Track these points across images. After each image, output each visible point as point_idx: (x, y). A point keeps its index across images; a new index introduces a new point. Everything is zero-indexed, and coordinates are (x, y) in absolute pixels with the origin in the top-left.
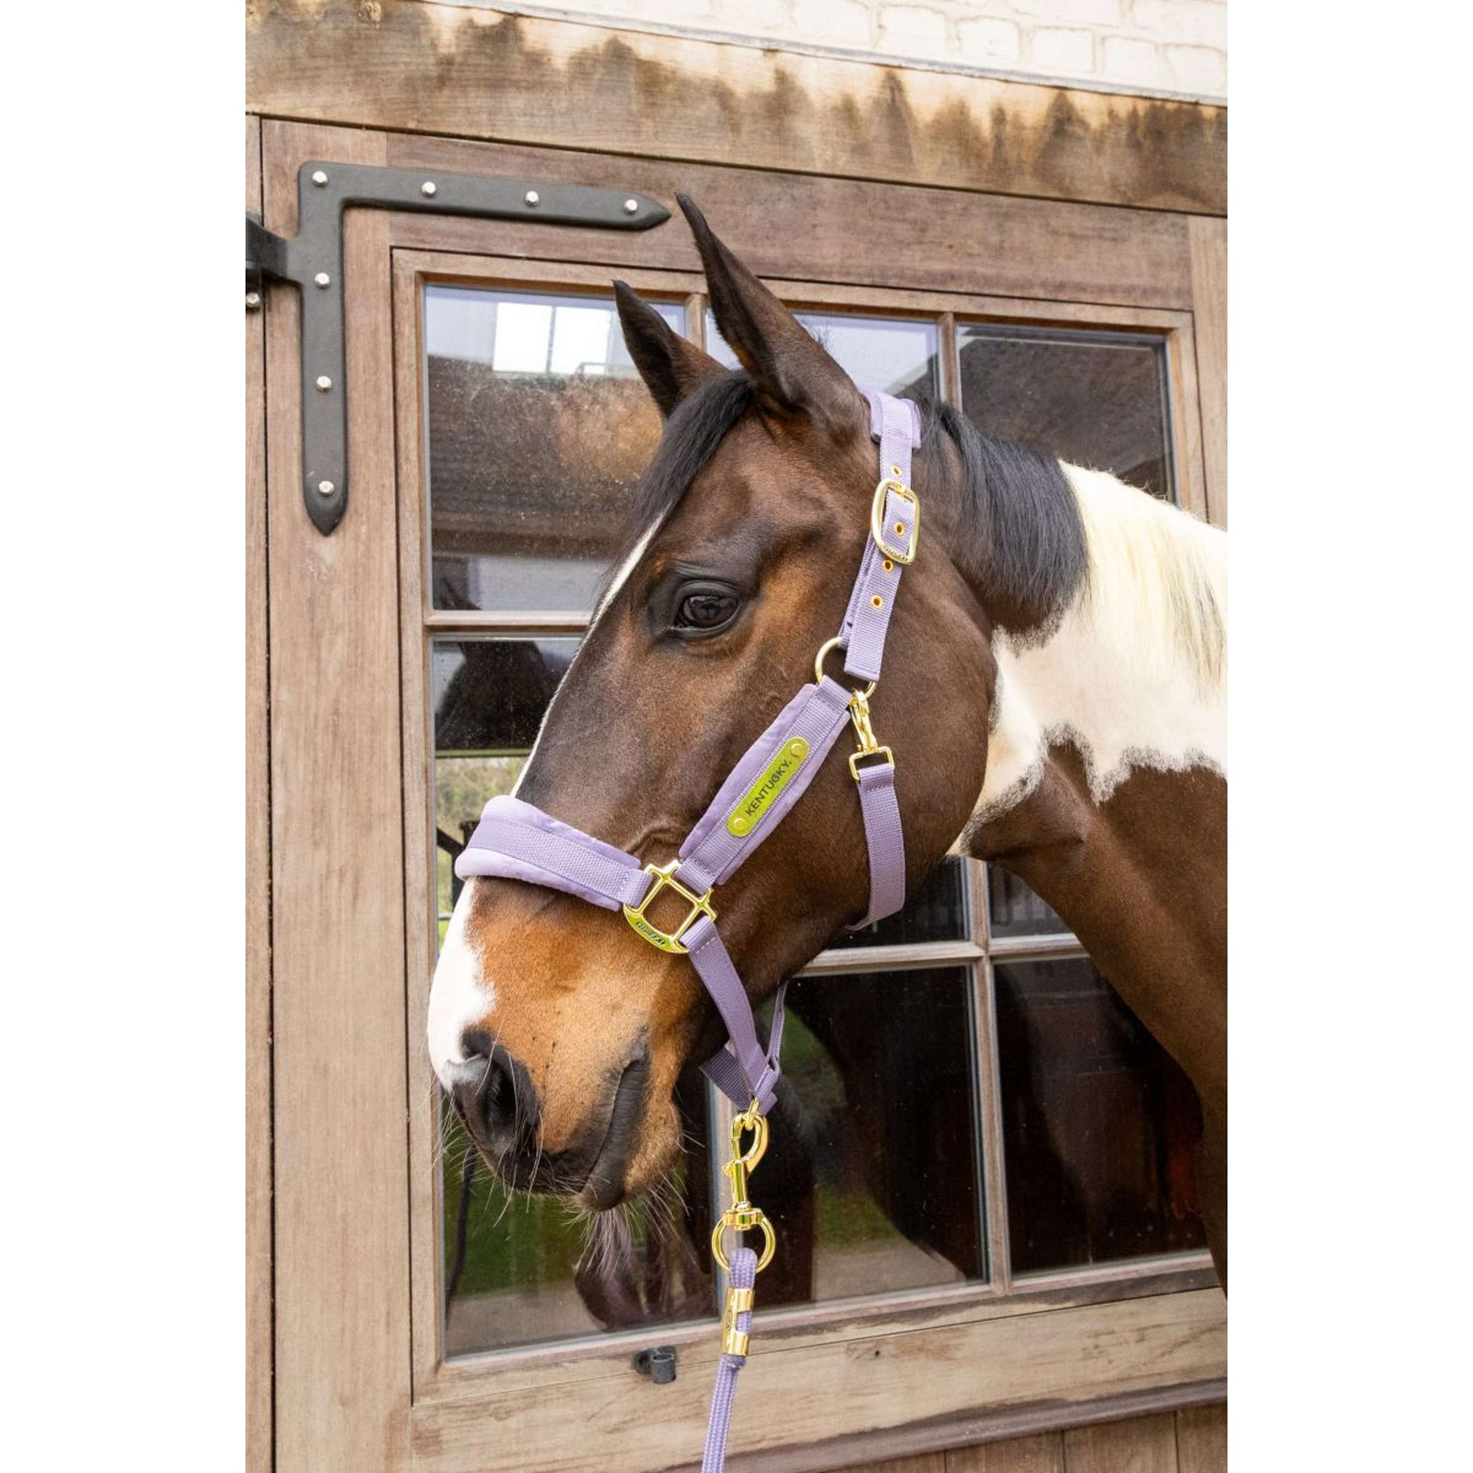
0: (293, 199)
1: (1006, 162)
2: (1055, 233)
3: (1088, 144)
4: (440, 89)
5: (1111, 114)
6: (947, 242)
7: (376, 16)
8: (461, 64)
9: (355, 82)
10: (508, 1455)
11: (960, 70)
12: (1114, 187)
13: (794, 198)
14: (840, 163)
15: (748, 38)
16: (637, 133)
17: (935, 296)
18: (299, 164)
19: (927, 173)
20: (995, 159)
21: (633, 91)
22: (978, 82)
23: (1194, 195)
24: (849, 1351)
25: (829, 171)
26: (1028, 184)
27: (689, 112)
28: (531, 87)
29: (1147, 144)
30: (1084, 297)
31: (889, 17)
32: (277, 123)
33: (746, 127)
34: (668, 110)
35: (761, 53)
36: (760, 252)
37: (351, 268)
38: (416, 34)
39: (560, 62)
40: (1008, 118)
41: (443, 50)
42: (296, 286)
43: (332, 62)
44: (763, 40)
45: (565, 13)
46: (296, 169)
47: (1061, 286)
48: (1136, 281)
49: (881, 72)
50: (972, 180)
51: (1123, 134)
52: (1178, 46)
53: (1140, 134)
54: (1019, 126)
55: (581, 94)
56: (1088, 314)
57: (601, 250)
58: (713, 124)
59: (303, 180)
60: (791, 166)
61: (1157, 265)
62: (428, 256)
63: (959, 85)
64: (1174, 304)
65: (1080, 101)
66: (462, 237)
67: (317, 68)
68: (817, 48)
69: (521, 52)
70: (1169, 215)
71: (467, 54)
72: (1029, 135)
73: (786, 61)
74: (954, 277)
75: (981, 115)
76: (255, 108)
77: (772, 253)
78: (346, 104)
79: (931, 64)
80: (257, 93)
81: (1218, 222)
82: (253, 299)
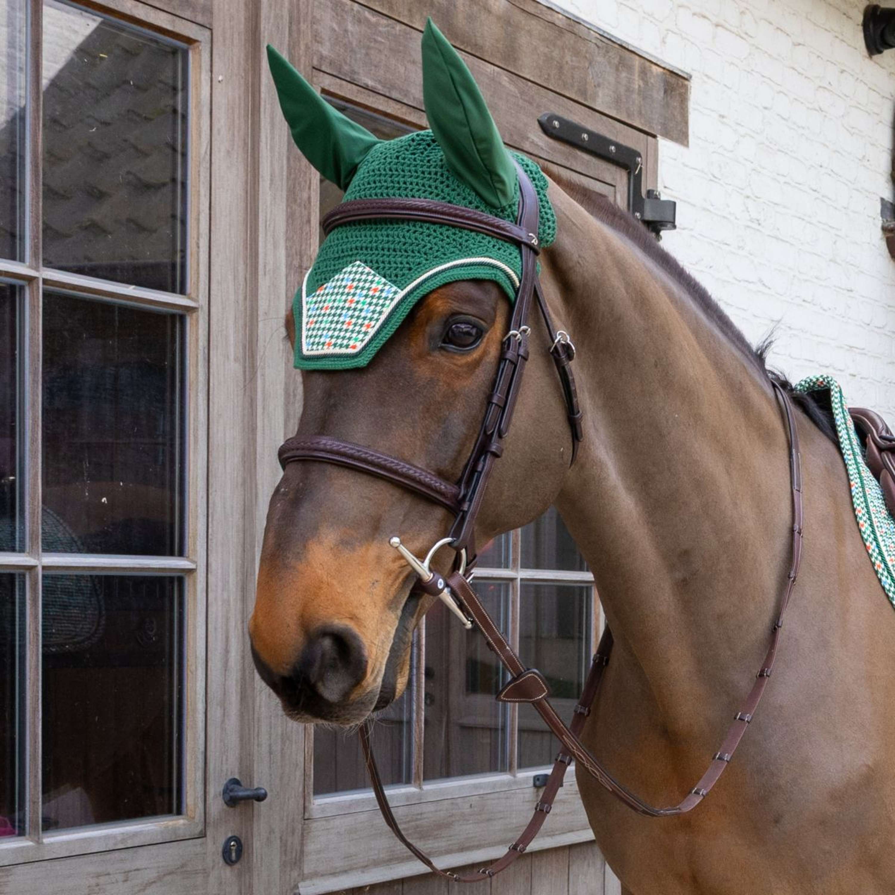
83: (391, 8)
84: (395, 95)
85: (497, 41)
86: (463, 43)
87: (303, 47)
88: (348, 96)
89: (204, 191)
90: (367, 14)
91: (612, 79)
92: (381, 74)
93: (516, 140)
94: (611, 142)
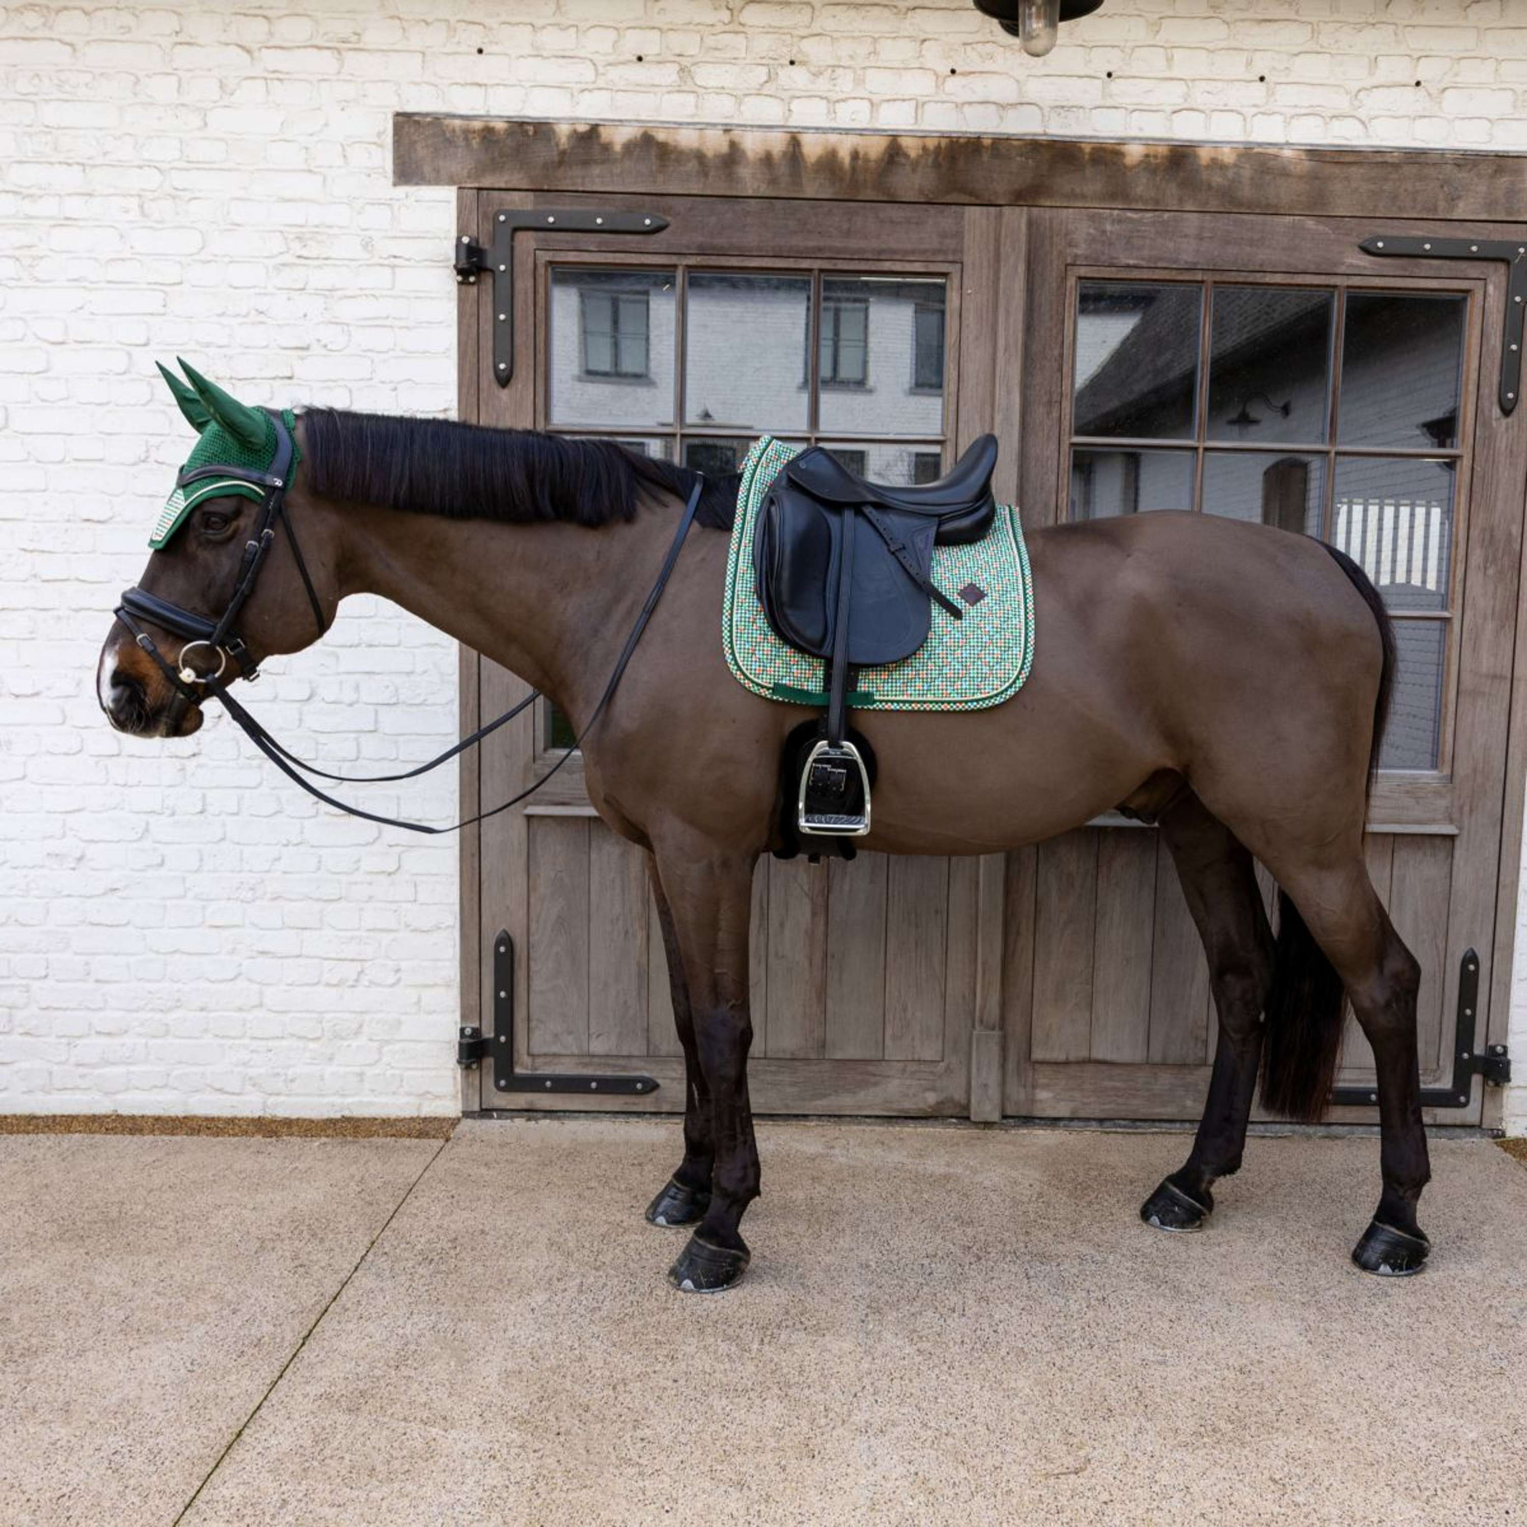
0: (491, 228)
1: (857, 181)
2: (882, 221)
3: (908, 167)
4: (559, 167)
5: (924, 148)
6: (818, 230)
7: (531, 133)
8: (570, 153)
9: (521, 167)
11: (834, 130)
12: (921, 191)
13: (734, 212)
14: (761, 190)
15: (716, 125)
16: (655, 182)
17: (809, 261)
18: (494, 212)
19: (810, 191)
20: (851, 180)
21: (654, 159)
22: (844, 136)
23: (969, 193)
25: (755, 195)
26: (870, 194)
27: (682, 168)
28: (603, 162)
29: (945, 164)
30: (896, 257)
31: (795, 105)
32: (485, 192)
33: (712, 173)
34: (671, 168)
35: (721, 132)
36: (716, 241)
37: (516, 261)
38: (549, 140)
39: (618, 148)
40: (861, 156)
41: (561, 147)
42: (492, 271)
43: (510, 159)
44: (724, 124)
45: (621, 121)
46: (492, 214)
47: (881, 252)
48: (929, 246)
49: (788, 136)
50: (835, 193)
51: (930, 160)
52: (970, 103)
53: (940, 159)
54: (867, 160)
55: (627, 164)
56: (897, 267)
57: (633, 245)
58: (694, 174)
59: (496, 220)
60: (735, 193)
61: (943, 235)
62: (551, 253)
63: (833, 138)
64: (950, 258)
65: (905, 142)
66: (567, 242)
67: (503, 163)
68: (752, 126)
69: (599, 144)
70: (953, 207)
71: (573, 148)
72: (872, 164)
73: (736, 134)
74: (820, 249)
75: (844, 155)
76: (477, 185)
77: (720, 241)
78: (516, 179)
79: (817, 129)
80: (477, 177)
81: (985, 209)
82: (472, 279)
83: (1157, 204)
84: (1160, 265)
85: (1299, 195)
86: (1249, 207)
87: (1055, 253)
88: (1107, 276)
90: (1128, 214)
91: (1482, 188)
92: (1146, 252)
93: (1325, 268)
94: (1473, 242)
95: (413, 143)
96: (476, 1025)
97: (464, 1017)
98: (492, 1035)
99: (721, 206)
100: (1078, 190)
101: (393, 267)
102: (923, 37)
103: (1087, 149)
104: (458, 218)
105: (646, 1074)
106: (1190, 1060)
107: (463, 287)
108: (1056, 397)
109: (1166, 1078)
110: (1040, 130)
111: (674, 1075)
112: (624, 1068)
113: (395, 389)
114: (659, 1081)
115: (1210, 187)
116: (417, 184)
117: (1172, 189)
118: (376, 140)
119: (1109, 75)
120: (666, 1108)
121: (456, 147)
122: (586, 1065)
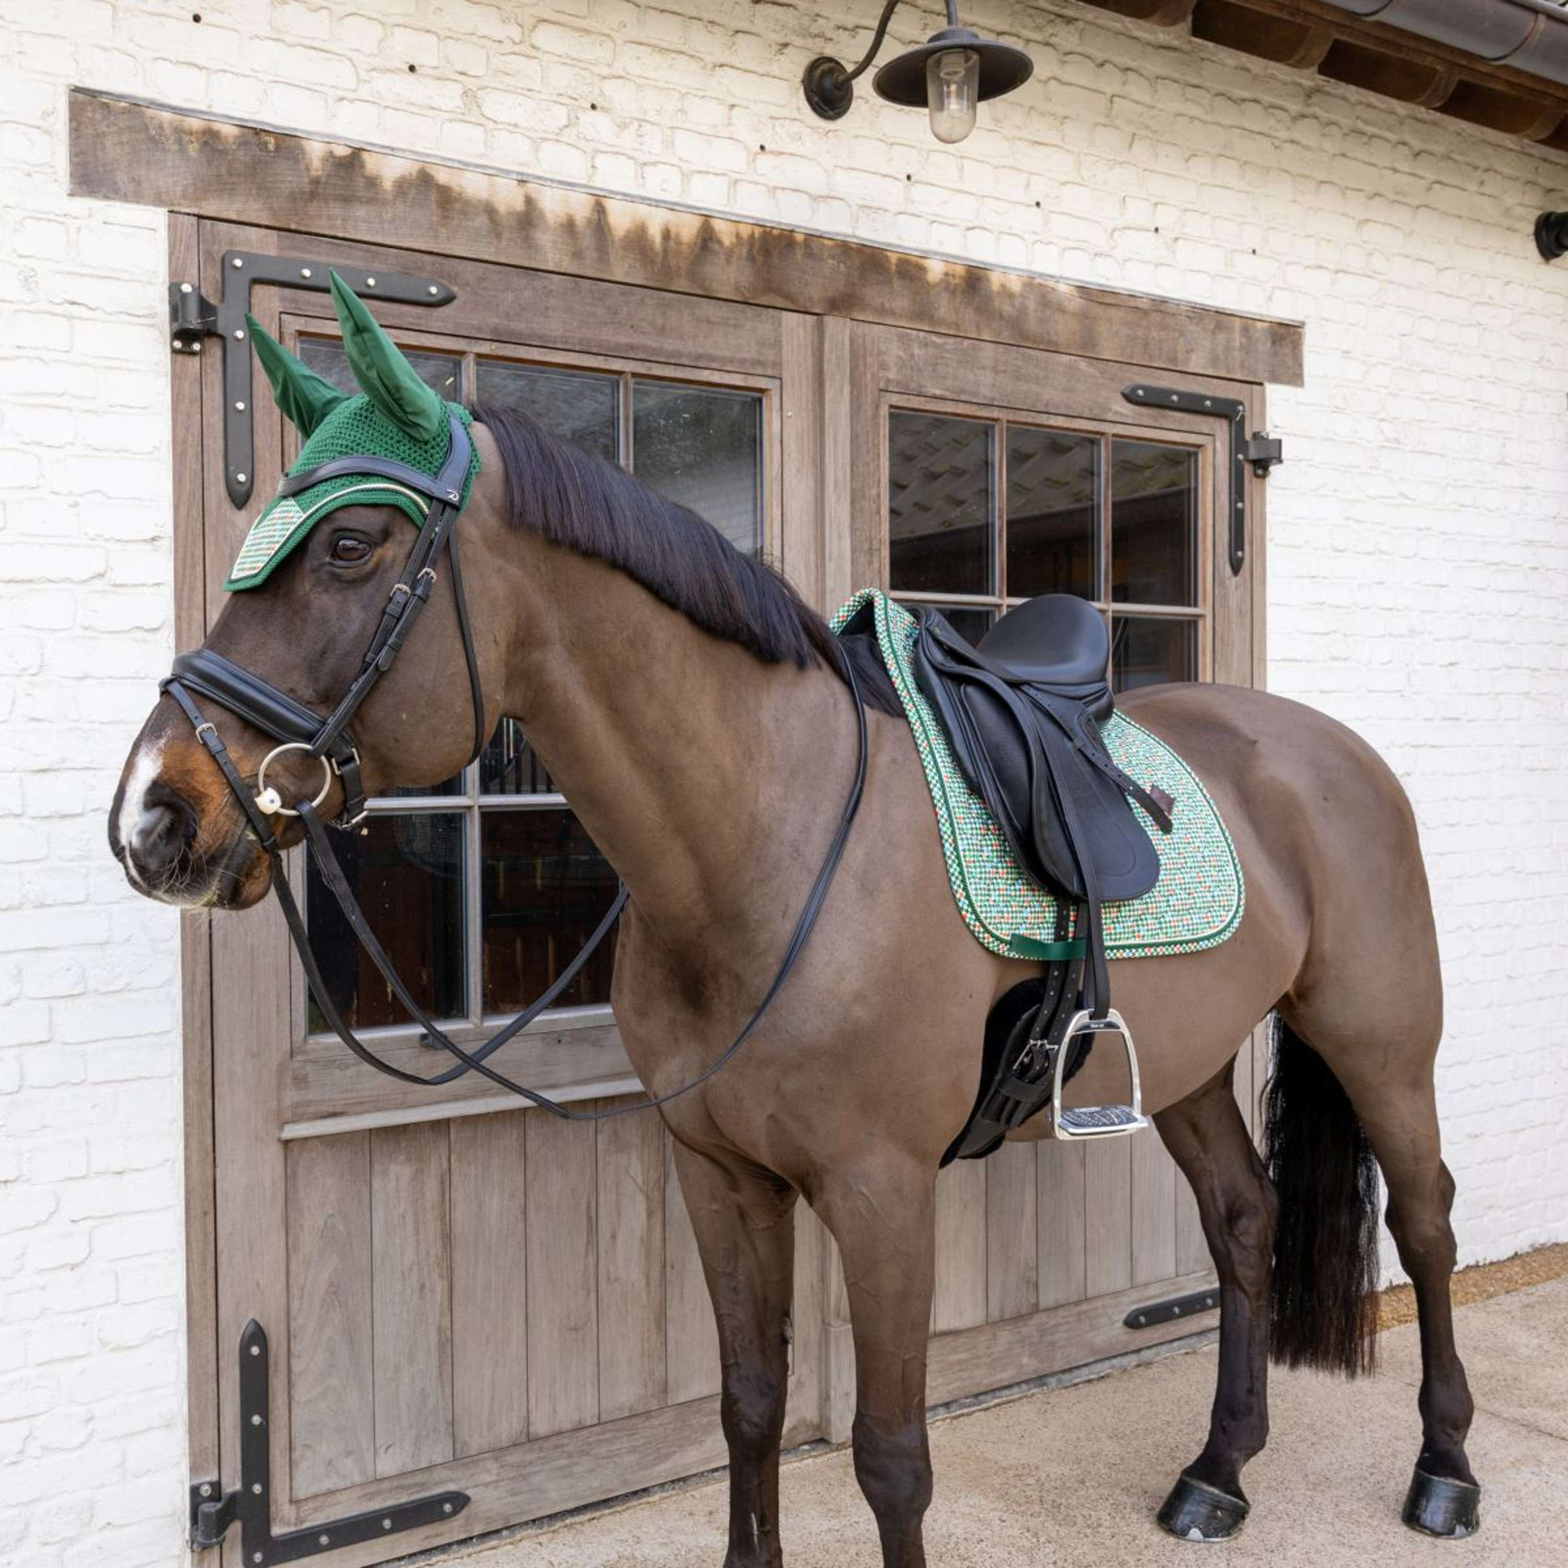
0: (219, 277)
1: (669, 267)
2: (698, 320)
3: (723, 257)
4: (311, 200)
5: (738, 236)
6: (630, 323)
7: (271, 147)
8: (325, 183)
9: (258, 194)
10: (347, 1091)
11: (644, 200)
12: (737, 288)
13: (534, 289)
14: (564, 264)
15: (509, 172)
16: (436, 237)
17: (620, 360)
18: (224, 251)
19: (618, 273)
20: (663, 265)
21: (434, 207)
22: (654, 209)
23: (787, 296)
24: (543, 1039)
25: (557, 270)
26: (683, 284)
27: (469, 224)
28: (370, 201)
29: (760, 259)
30: (714, 365)
31: (600, 160)
32: (209, 222)
33: (506, 235)
34: (456, 222)
35: (515, 183)
36: (512, 325)
38: (296, 161)
39: (388, 184)
40: (673, 235)
41: (313, 173)
42: (222, 338)
43: (243, 179)
44: (518, 173)
45: (393, 149)
46: (221, 255)
47: (700, 357)
48: (746, 355)
49: (592, 198)
50: (647, 279)
51: (744, 251)
52: (783, 189)
53: (755, 251)
54: (679, 243)
55: (401, 208)
56: (716, 377)
57: (410, 320)
58: (484, 233)
59: (227, 264)
60: (533, 265)
61: (762, 344)
62: (303, 320)
63: (642, 210)
64: (770, 372)
65: (719, 226)
66: (324, 306)
67: (234, 183)
68: (552, 181)
69: (363, 176)
70: (771, 310)
71: (329, 176)
72: (684, 248)
73: (532, 188)
74: (632, 347)
75: (655, 233)
76: (195, 211)
77: (519, 326)
78: (254, 210)
79: (625, 195)
80: (196, 200)
81: (801, 315)
82: (196, 347)
83: (958, 329)
84: (963, 398)
85: (1073, 334)
86: (1035, 342)
87: (869, 376)
88: (917, 406)
89: (776, 502)
90: (934, 338)
91: (1207, 343)
92: (949, 383)
93: (1097, 413)
94: (1206, 398)
95: (100, 136)
96: (214, 1477)
97: (195, 1469)
98: (238, 1486)
99: (520, 280)
100: (887, 306)
101: (70, 318)
102: (732, 101)
103: (894, 258)
104: (171, 255)
105: (452, 1487)
106: (1024, 1311)
107: (180, 358)
108: (875, 545)
109: (1005, 1335)
110: (850, 231)
111: (487, 1478)
112: (423, 1486)
113: (75, 505)
114: (469, 1493)
115: (1001, 317)
116: (106, 197)
117: (969, 314)
118: (40, 123)
119: (909, 177)
120: (478, 1529)
121: (163, 150)
122: (371, 1496)
